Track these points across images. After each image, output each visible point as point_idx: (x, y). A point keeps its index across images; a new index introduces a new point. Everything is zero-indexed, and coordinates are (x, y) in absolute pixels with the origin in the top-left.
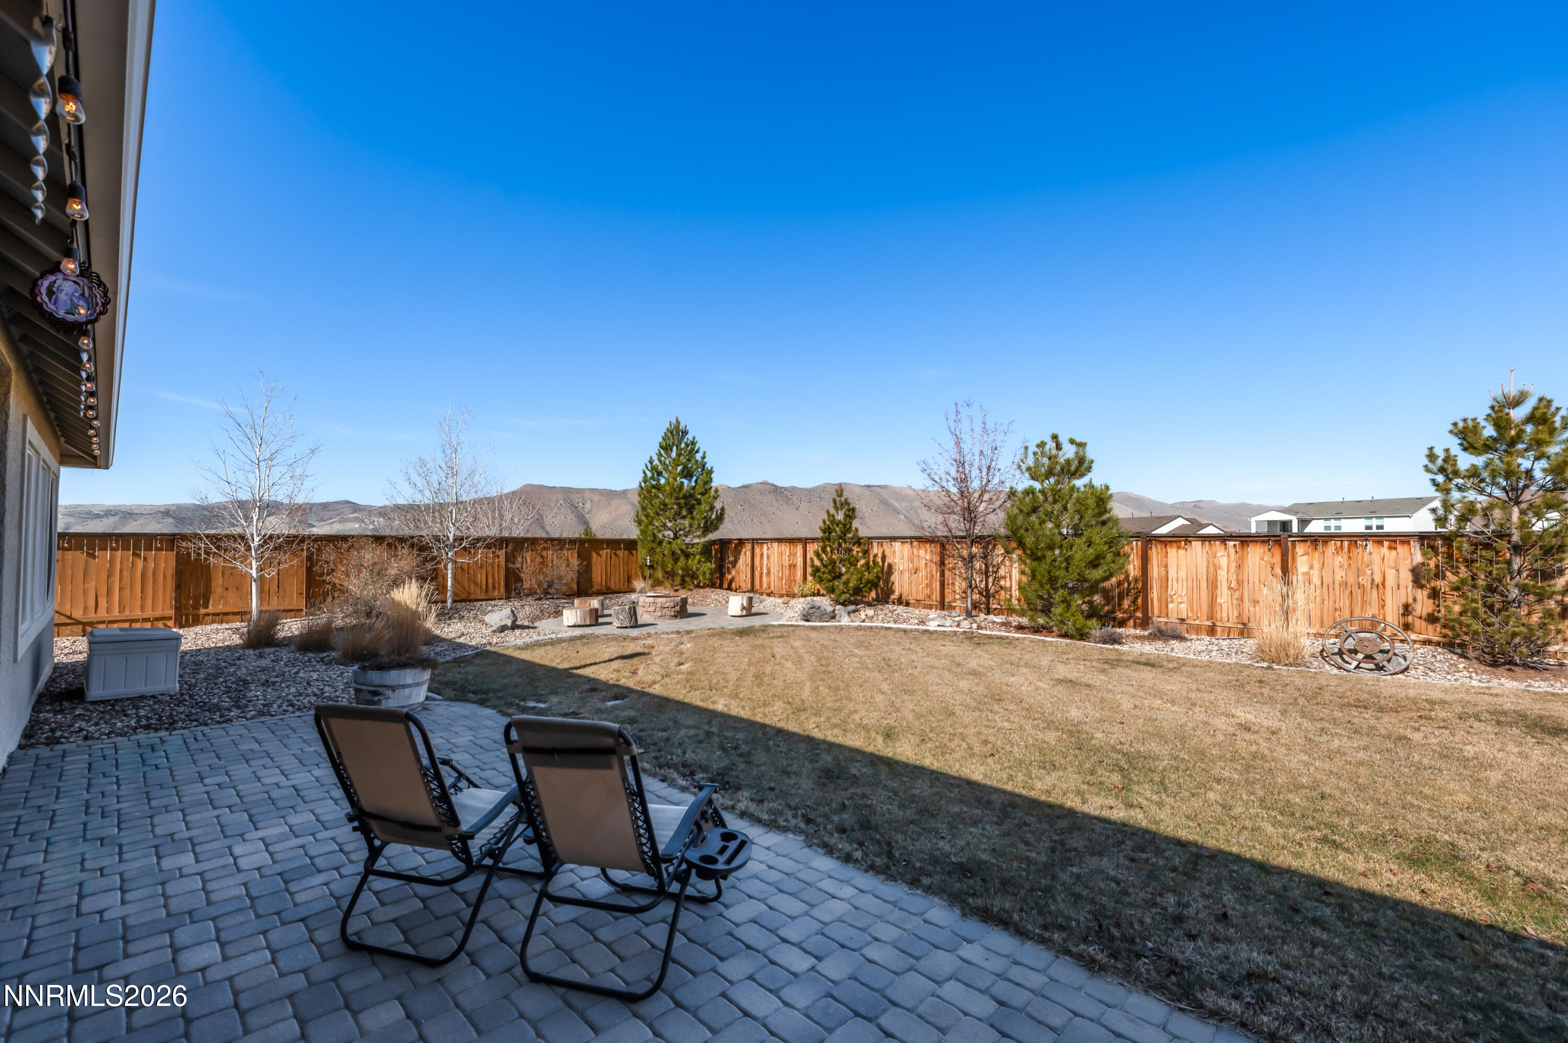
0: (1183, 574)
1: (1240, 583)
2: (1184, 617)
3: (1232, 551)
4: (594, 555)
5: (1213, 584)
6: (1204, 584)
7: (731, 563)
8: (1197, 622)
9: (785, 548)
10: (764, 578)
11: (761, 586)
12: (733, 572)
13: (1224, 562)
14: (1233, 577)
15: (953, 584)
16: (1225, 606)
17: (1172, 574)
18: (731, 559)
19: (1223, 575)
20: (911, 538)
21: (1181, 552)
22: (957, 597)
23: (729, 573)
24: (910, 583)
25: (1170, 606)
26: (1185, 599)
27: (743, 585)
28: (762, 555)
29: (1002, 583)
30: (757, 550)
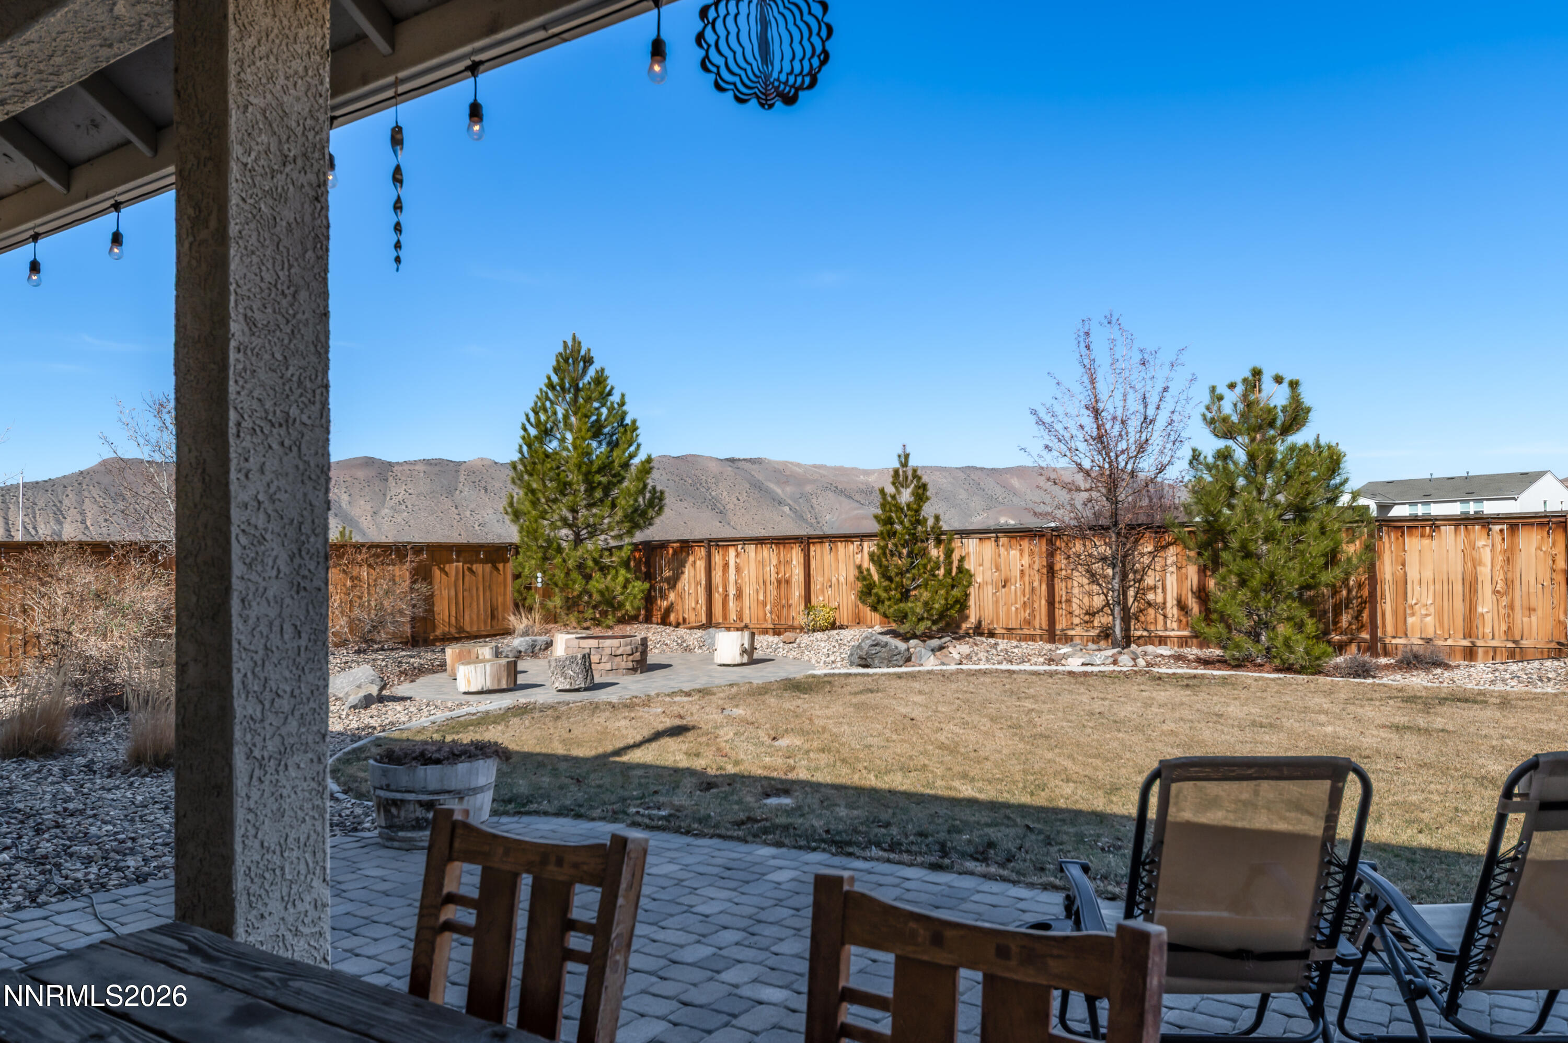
0: (1428, 574)
1: (1509, 583)
2: (1431, 635)
3: (1498, 538)
4: (437, 572)
5: (1471, 586)
6: (1458, 588)
7: (668, 580)
8: (1450, 642)
9: (769, 554)
10: (732, 604)
11: (725, 617)
12: (672, 596)
13: (1486, 555)
14: (1500, 577)
15: (1069, 601)
16: (1488, 617)
17: (1413, 573)
18: (667, 573)
19: (1485, 572)
20: (996, 531)
21: (1426, 542)
22: (1076, 621)
23: (664, 597)
24: (997, 602)
25: (1410, 620)
26: (1432, 610)
27: (692, 618)
28: (726, 566)
29: (1150, 596)
30: (717, 558)
